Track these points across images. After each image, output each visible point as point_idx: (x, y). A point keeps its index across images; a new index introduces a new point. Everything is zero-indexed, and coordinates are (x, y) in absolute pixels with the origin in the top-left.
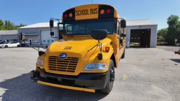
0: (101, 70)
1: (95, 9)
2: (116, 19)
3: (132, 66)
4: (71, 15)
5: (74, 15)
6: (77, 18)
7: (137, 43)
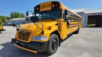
0: (42, 40)
1: (50, 5)
2: (62, 10)
3: (79, 38)
4: (38, 9)
5: (39, 9)
6: (41, 10)
7: (94, 25)
